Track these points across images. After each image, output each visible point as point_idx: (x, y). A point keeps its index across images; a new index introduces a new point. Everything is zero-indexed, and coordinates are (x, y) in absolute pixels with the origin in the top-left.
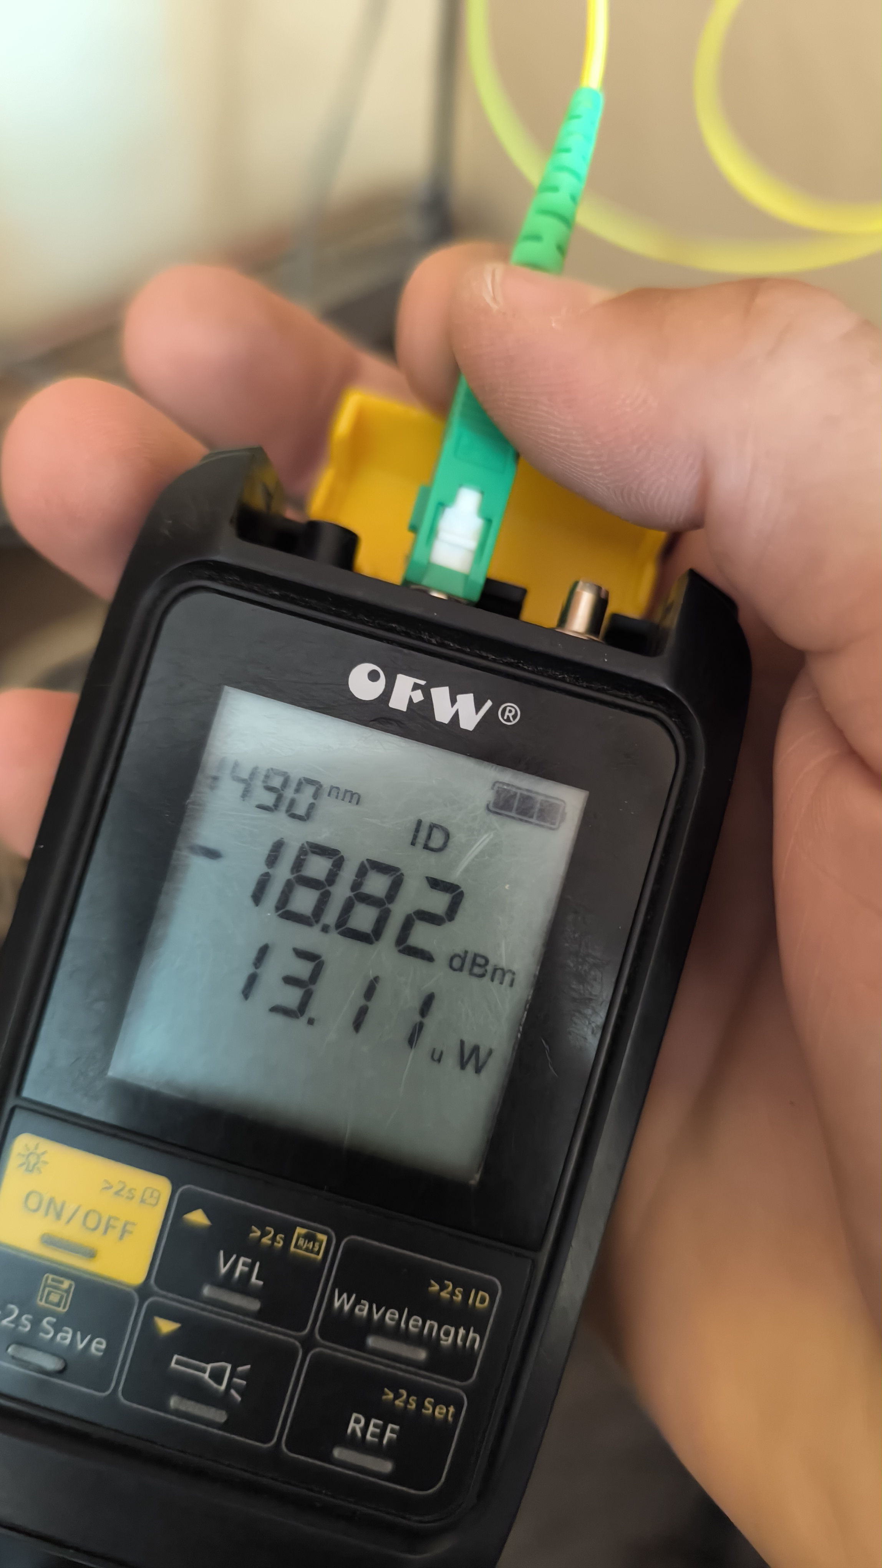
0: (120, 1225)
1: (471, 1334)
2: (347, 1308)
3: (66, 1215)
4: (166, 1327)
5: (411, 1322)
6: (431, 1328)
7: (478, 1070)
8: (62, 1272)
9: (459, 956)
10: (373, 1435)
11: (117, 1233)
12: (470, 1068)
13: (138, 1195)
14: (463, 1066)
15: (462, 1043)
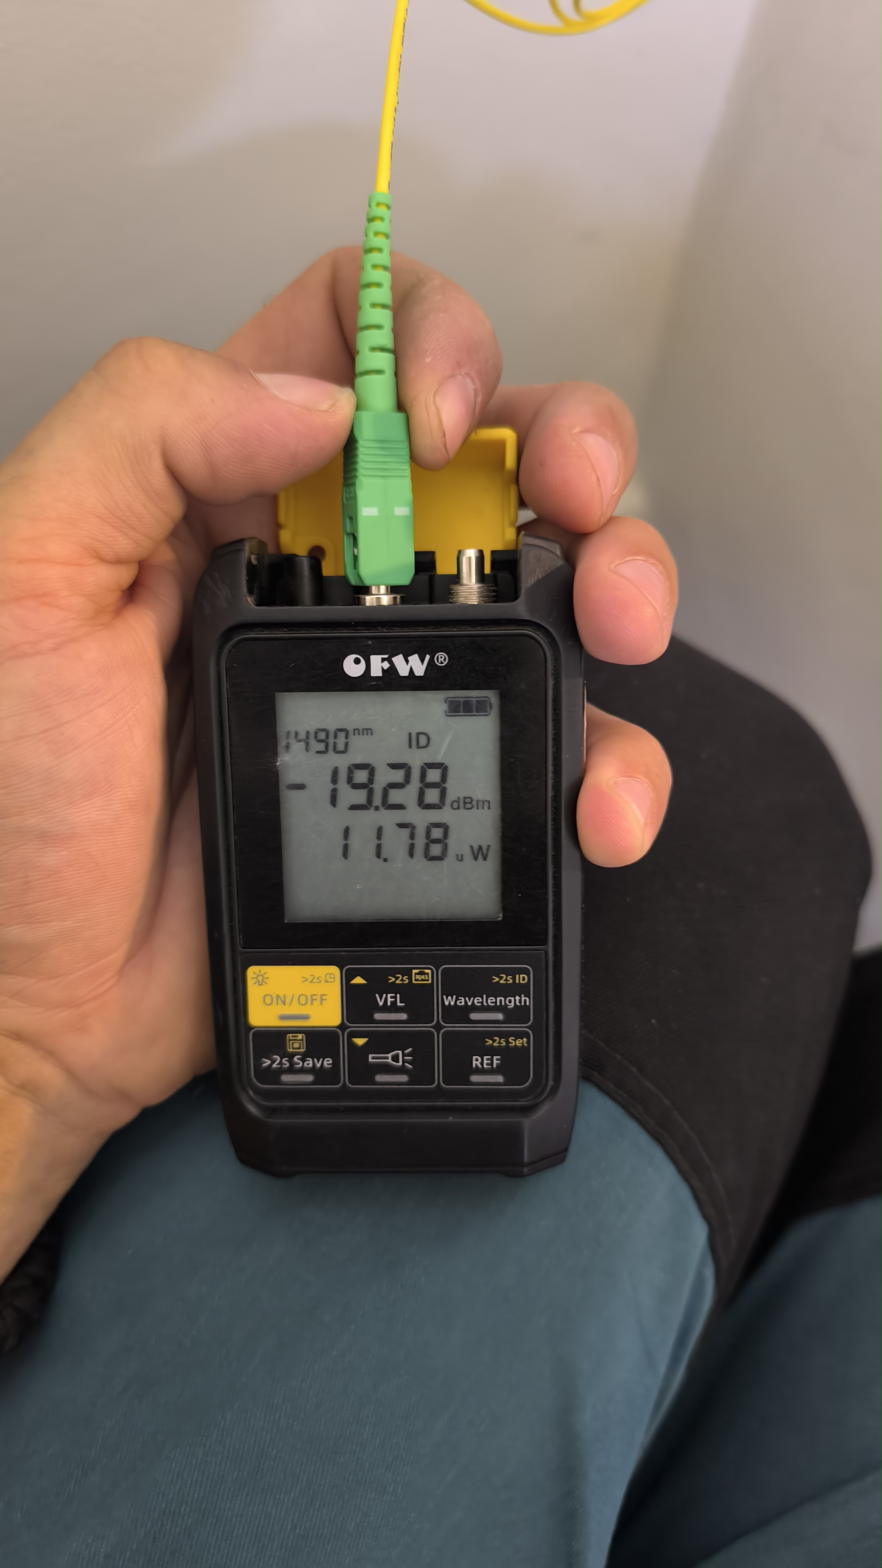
0: (318, 997)
1: (523, 998)
2: (452, 1004)
3: (288, 1001)
4: (360, 1041)
5: (489, 1001)
6: (501, 1001)
7: (485, 859)
8: (296, 1031)
9: (455, 801)
10: (487, 1064)
11: (318, 1002)
12: (480, 857)
13: (323, 979)
14: (476, 858)
15: (472, 847)
